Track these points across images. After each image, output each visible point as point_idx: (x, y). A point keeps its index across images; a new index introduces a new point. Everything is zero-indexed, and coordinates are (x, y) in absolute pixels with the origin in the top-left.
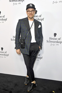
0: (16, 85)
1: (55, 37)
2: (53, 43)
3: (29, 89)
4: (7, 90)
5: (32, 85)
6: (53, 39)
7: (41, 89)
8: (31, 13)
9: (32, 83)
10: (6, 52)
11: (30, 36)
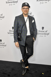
0: (13, 69)
1: (43, 30)
2: (41, 35)
3: (24, 73)
4: (6, 74)
5: (26, 70)
6: (41, 31)
7: (33, 72)
8: (26, 10)
9: (26, 68)
10: (4, 43)
11: (26, 30)
